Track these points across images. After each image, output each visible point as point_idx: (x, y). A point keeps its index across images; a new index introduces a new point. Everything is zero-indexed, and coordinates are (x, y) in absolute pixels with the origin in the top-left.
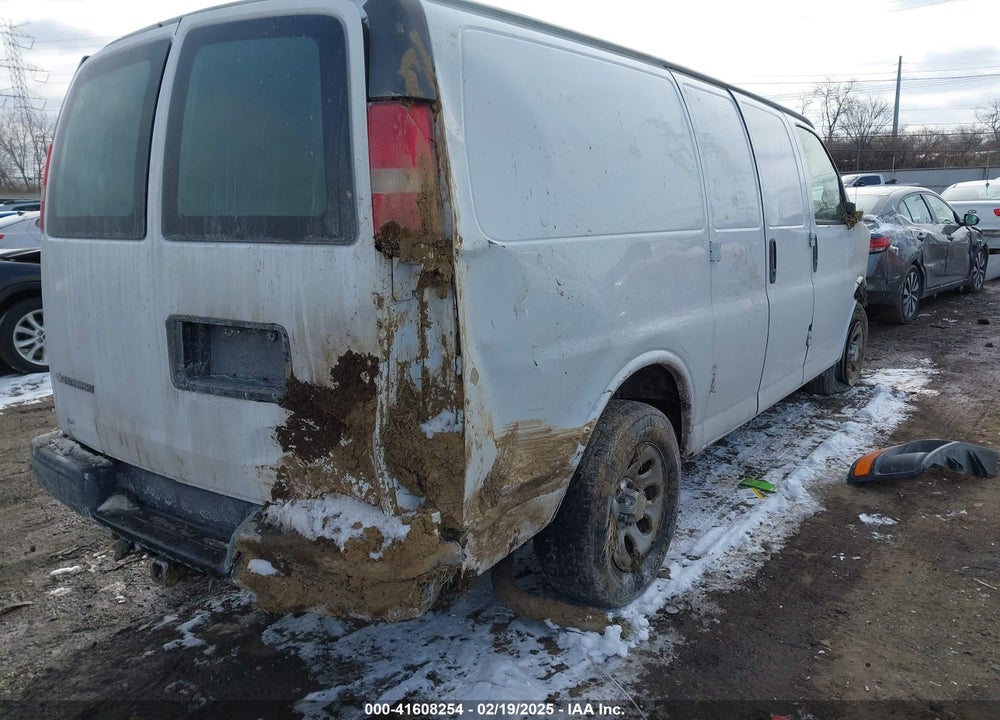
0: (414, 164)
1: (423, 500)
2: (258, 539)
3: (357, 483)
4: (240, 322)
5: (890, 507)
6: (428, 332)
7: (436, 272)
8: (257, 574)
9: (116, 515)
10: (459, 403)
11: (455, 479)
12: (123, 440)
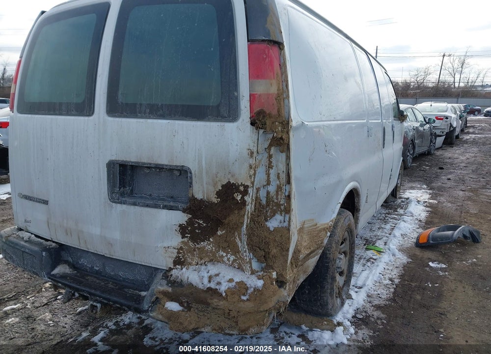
0: (274, 78)
1: (264, 265)
2: (170, 290)
3: (227, 256)
4: (160, 165)
5: (441, 258)
6: (271, 171)
7: (281, 138)
8: (171, 310)
9: (64, 276)
10: (288, 210)
11: (284, 253)
12: (67, 232)
